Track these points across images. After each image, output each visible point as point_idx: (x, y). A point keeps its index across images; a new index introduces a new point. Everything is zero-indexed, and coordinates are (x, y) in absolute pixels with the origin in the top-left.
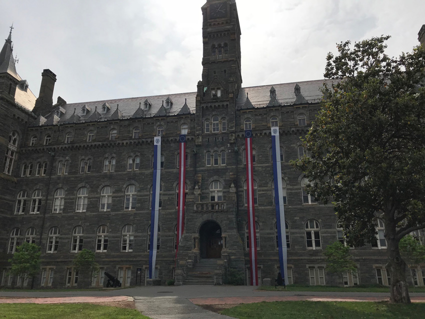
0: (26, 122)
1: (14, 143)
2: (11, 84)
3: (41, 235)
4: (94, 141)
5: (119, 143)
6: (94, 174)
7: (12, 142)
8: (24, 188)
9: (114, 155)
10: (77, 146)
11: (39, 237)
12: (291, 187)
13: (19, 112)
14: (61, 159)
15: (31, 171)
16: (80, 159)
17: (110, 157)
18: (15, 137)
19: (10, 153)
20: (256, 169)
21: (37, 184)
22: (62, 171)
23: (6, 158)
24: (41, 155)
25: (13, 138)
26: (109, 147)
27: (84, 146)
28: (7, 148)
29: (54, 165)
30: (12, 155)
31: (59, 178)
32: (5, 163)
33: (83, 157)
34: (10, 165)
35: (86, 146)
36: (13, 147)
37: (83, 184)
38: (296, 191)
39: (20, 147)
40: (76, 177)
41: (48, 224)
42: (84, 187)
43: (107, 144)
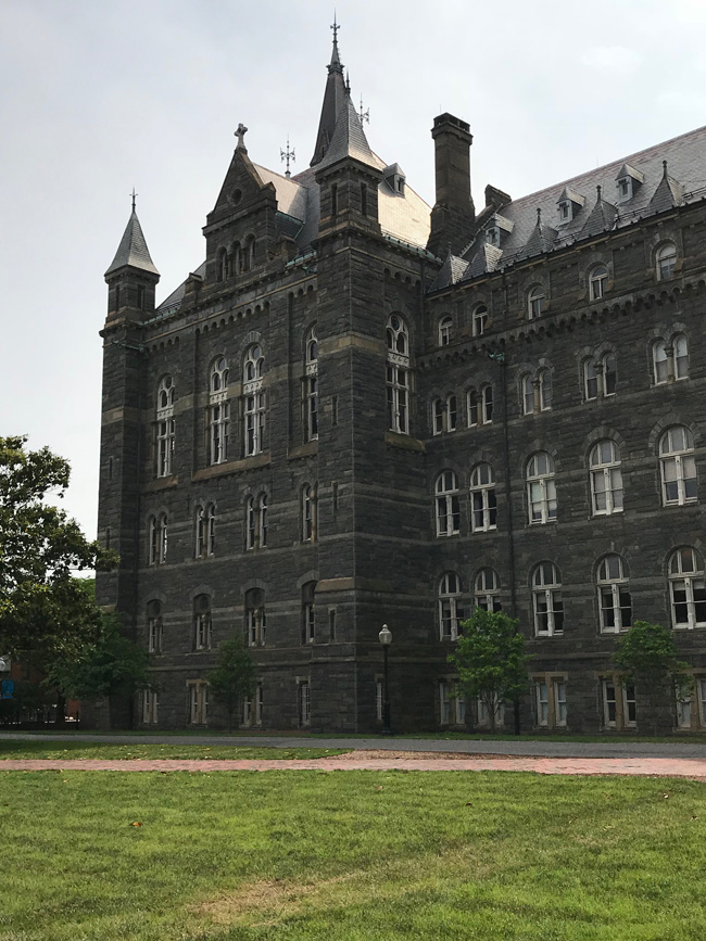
0: (418, 282)
1: (401, 348)
2: (363, 186)
3: (513, 587)
4: (609, 295)
5: (689, 286)
6: (629, 397)
7: (394, 344)
8: (447, 463)
9: (680, 327)
10: (562, 322)
11: (508, 593)
13: (397, 259)
14: (526, 367)
15: (453, 417)
16: (579, 359)
17: (667, 337)
18: (400, 329)
19: (395, 375)
21: (476, 449)
22: (535, 403)
23: (390, 389)
24: (471, 366)
25: (397, 334)
26: (660, 303)
27: (584, 316)
28: (388, 362)
29: (511, 388)
30: (401, 381)
31: (530, 422)
32: (390, 405)
33: (587, 350)
34: (402, 410)
35: (589, 315)
36: (399, 360)
37: (601, 431)
39: (418, 355)
40: (577, 414)
41: (525, 557)
42: (606, 439)
43: (652, 297)
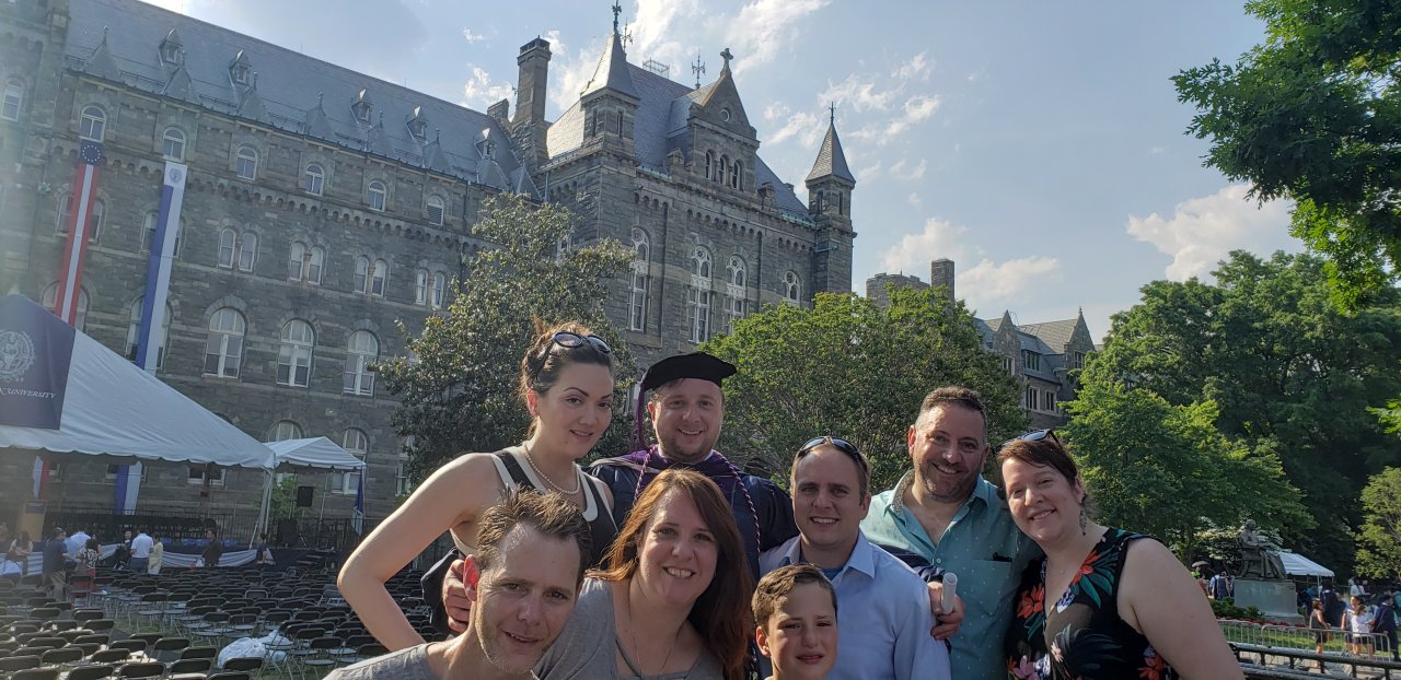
12: (184, 328)
20: (95, 258)
38: (194, 340)
